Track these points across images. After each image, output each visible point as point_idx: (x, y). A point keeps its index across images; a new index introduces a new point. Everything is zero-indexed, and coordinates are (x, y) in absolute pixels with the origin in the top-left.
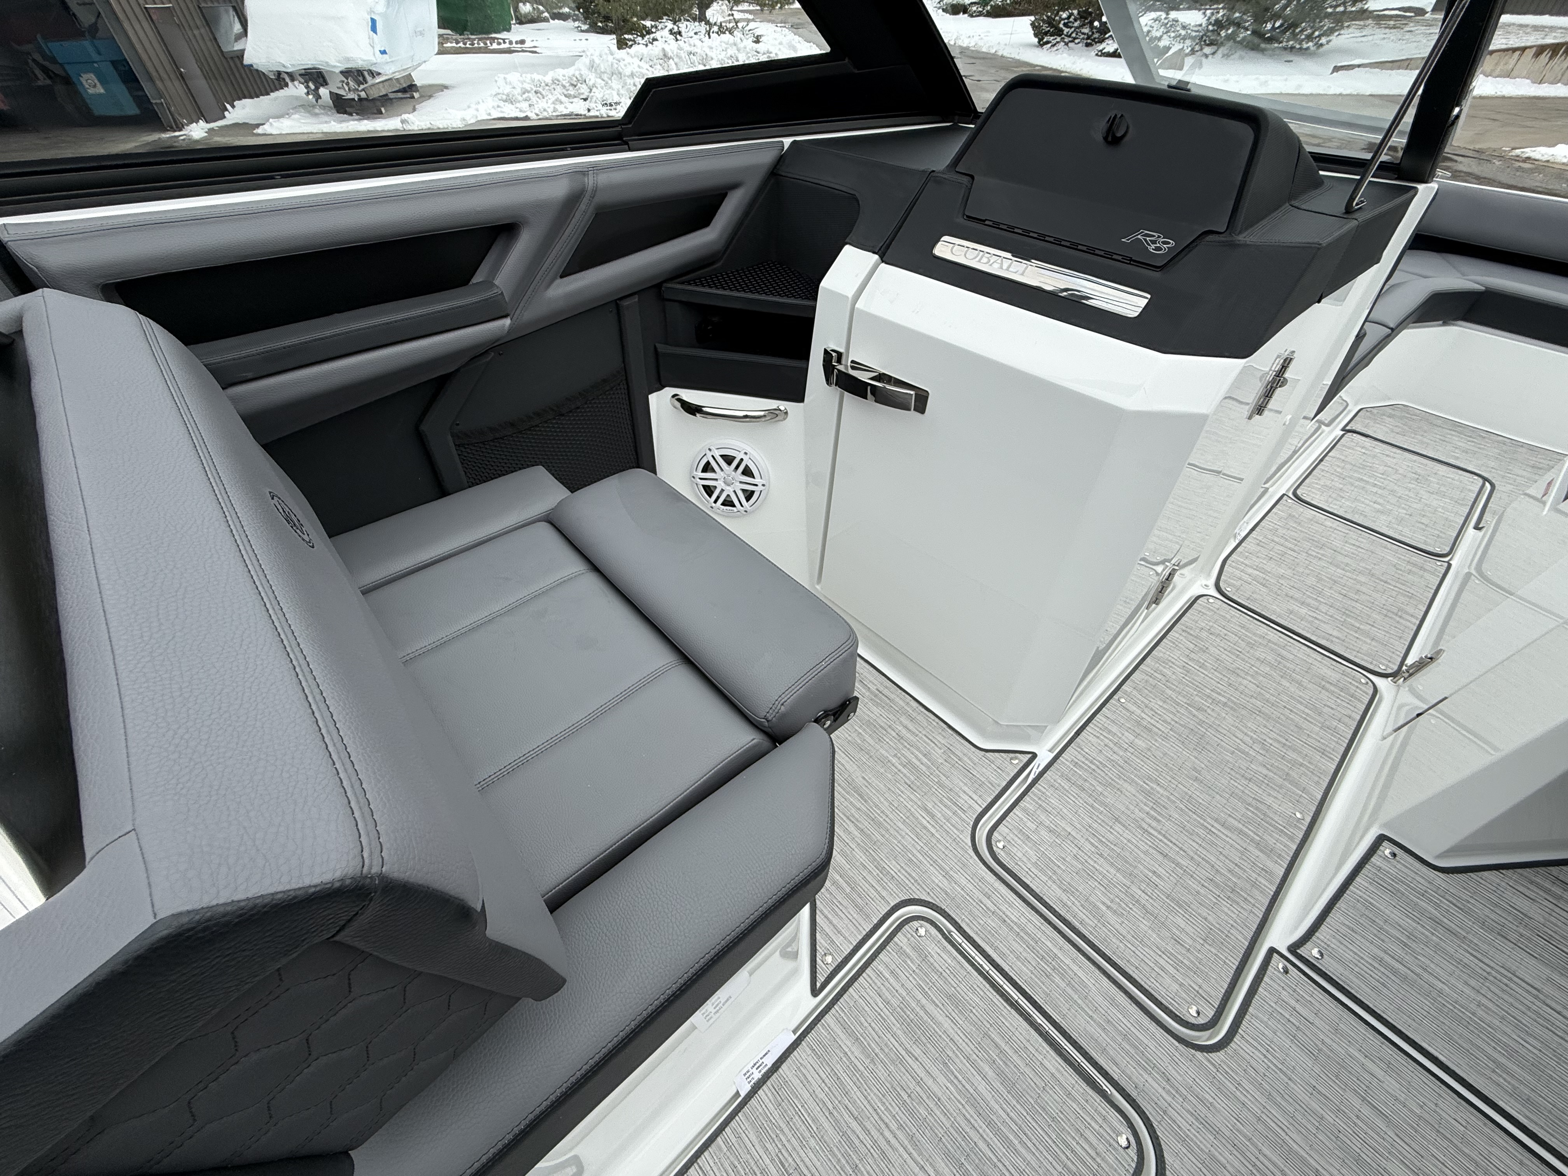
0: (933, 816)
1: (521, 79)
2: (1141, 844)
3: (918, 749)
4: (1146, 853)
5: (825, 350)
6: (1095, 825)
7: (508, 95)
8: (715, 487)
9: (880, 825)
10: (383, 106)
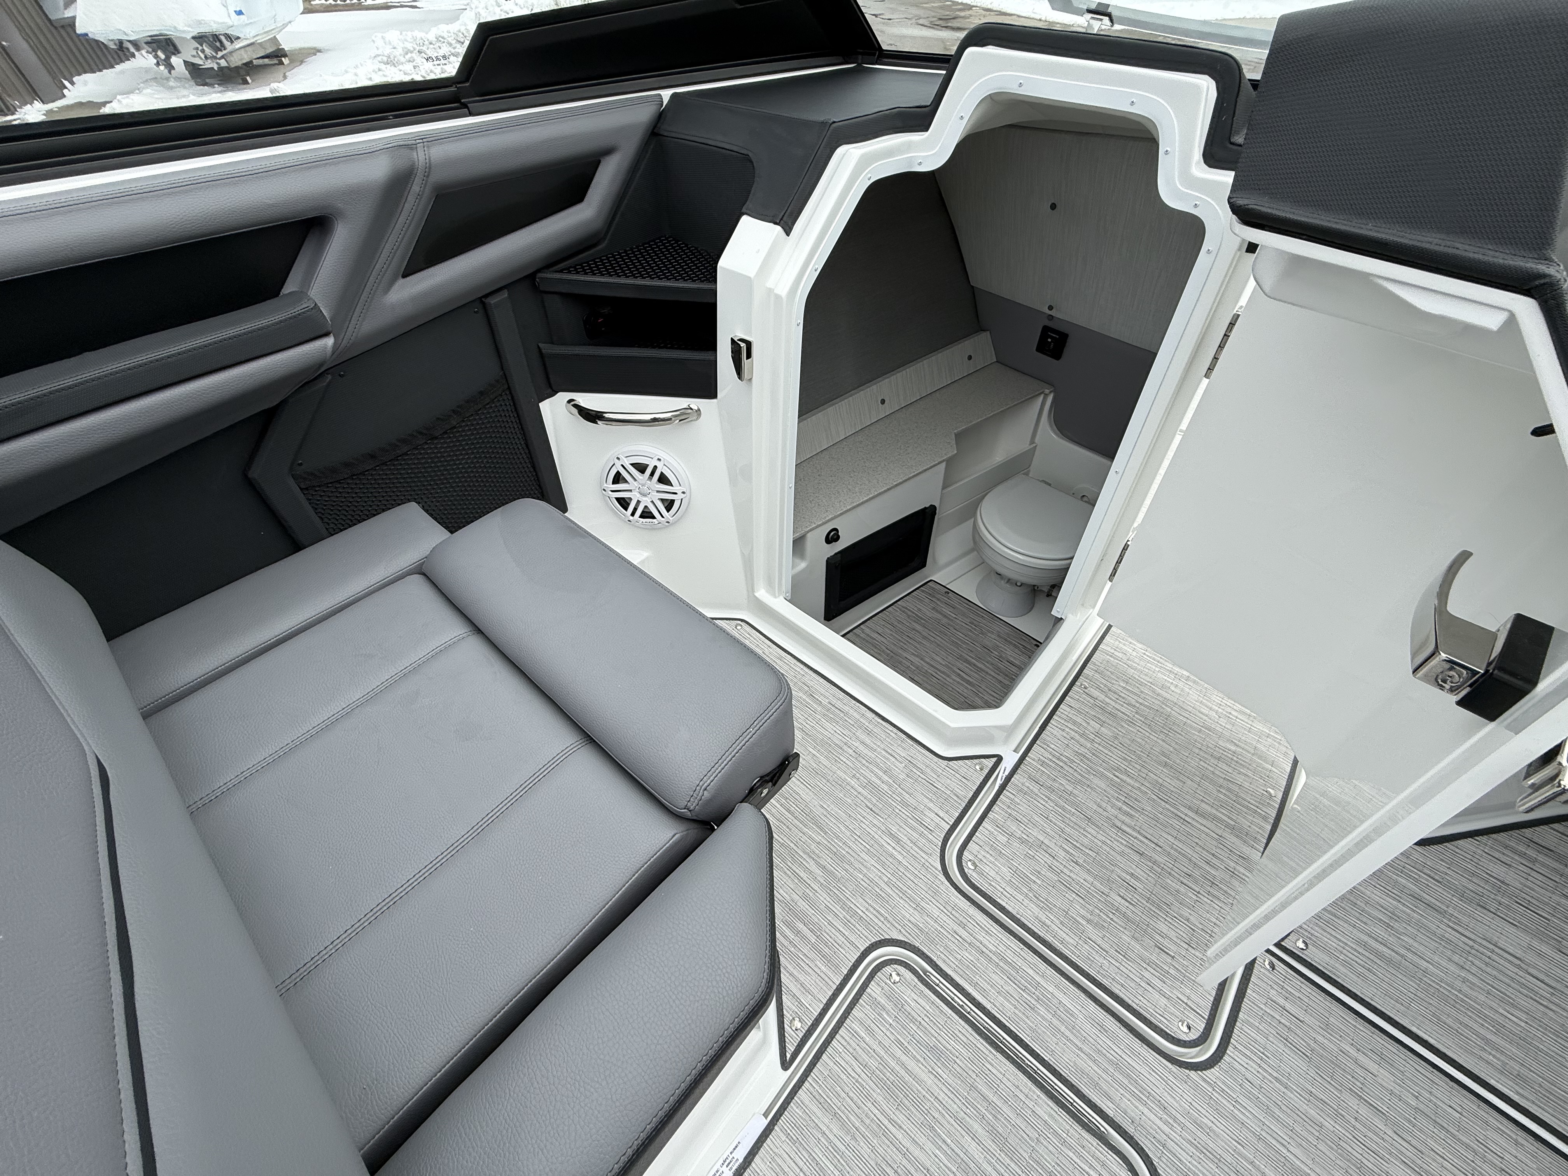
0: (898, 841)
1: (401, 37)
2: (1115, 845)
3: (877, 766)
4: (1122, 854)
5: (732, 339)
6: (1068, 830)
7: (389, 57)
8: (631, 499)
9: (842, 858)
10: (248, 75)
